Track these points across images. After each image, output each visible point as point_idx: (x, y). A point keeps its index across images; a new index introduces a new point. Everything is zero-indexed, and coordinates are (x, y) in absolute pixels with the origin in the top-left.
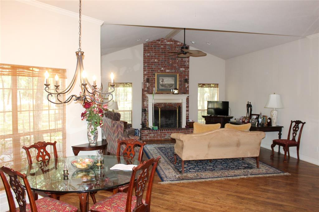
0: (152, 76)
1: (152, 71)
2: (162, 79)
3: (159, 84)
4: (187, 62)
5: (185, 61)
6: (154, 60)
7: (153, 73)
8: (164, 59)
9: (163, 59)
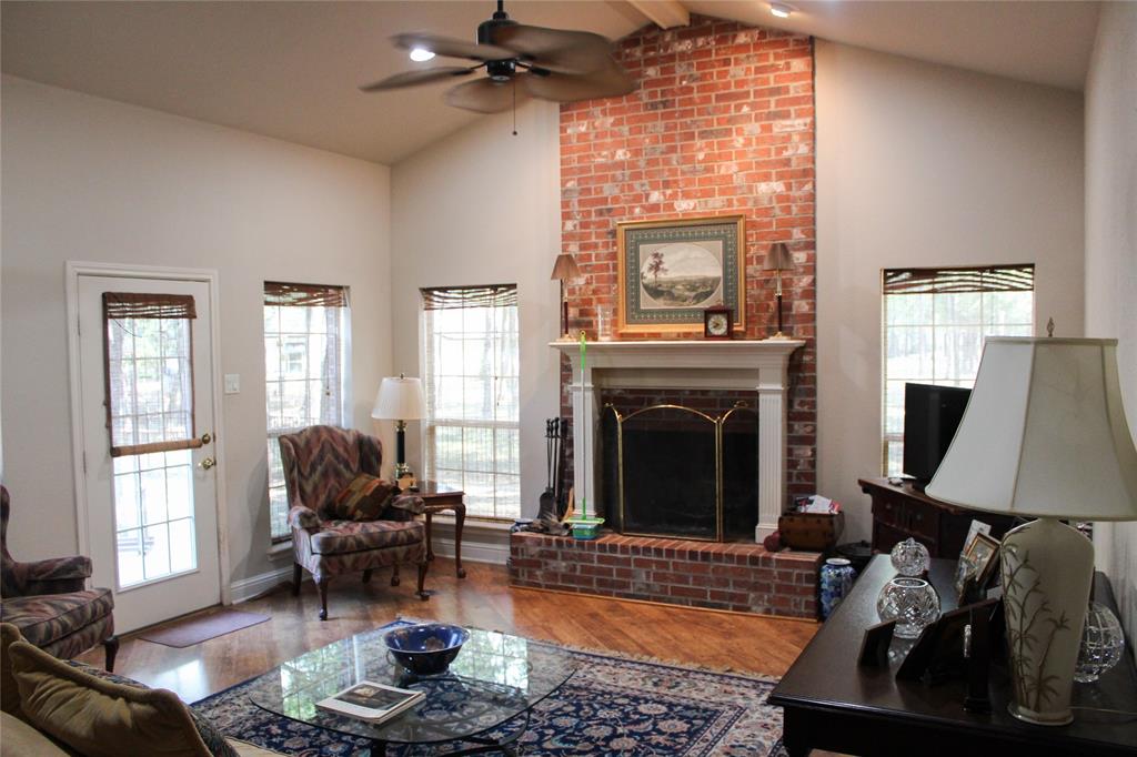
0: (600, 241)
1: (600, 213)
2: (656, 255)
3: (637, 284)
4: (795, 138)
5: (788, 138)
6: (613, 155)
7: (606, 224)
8: (666, 139)
9: (655, 140)
